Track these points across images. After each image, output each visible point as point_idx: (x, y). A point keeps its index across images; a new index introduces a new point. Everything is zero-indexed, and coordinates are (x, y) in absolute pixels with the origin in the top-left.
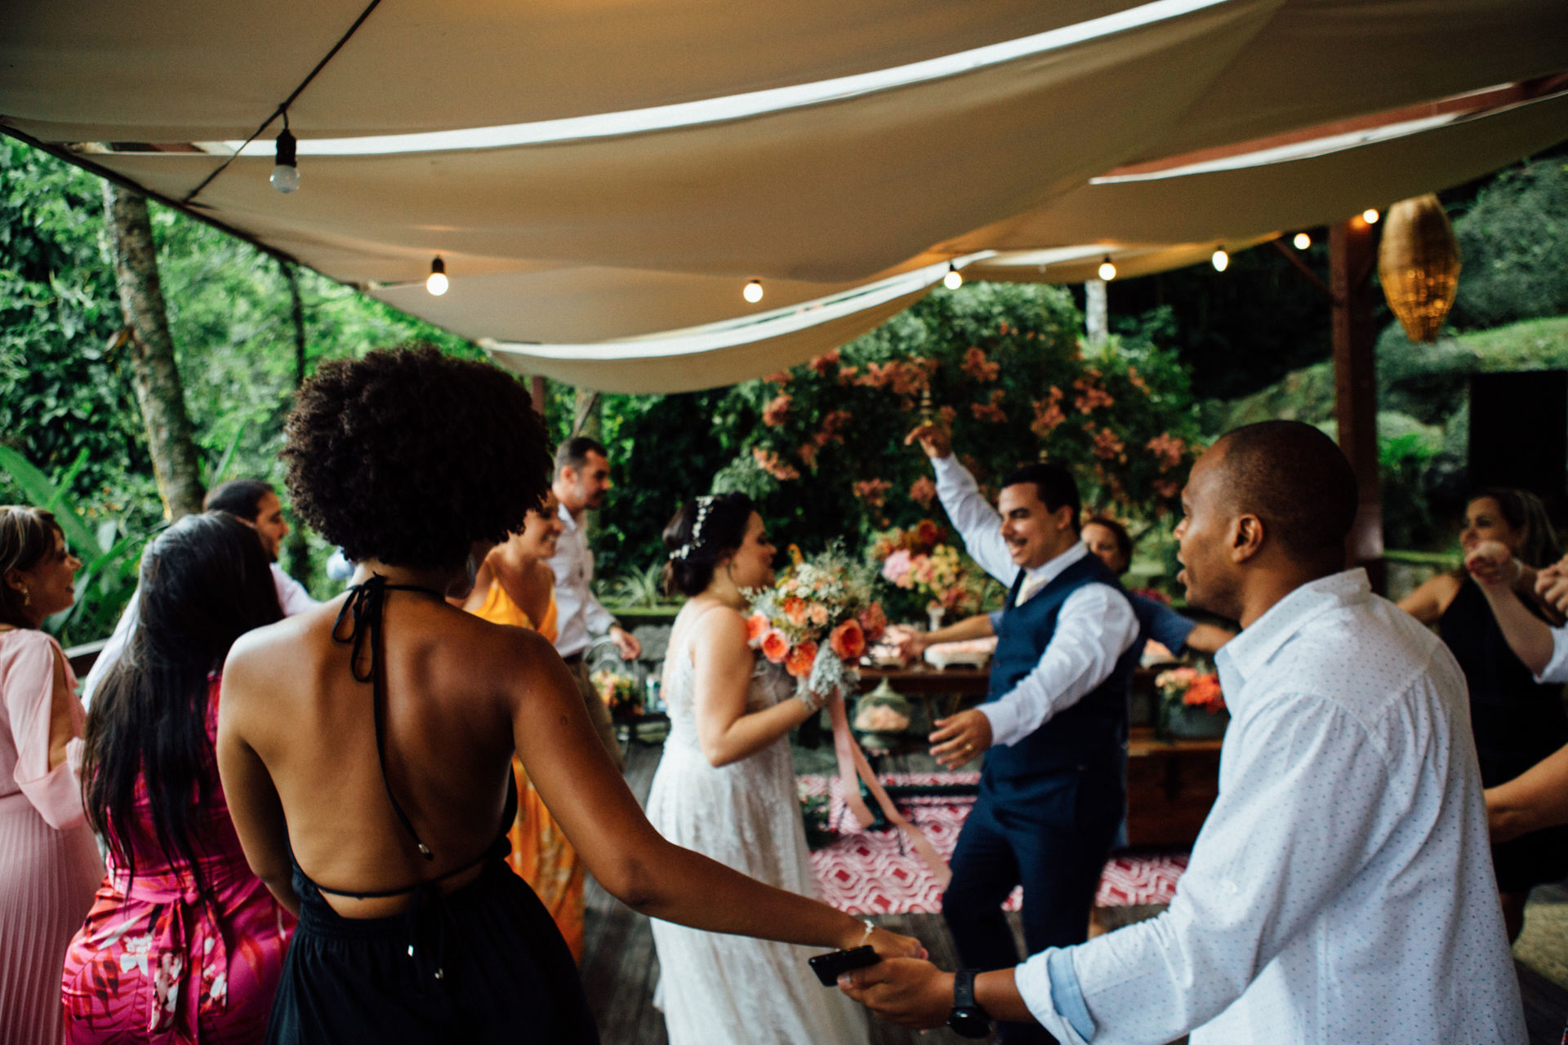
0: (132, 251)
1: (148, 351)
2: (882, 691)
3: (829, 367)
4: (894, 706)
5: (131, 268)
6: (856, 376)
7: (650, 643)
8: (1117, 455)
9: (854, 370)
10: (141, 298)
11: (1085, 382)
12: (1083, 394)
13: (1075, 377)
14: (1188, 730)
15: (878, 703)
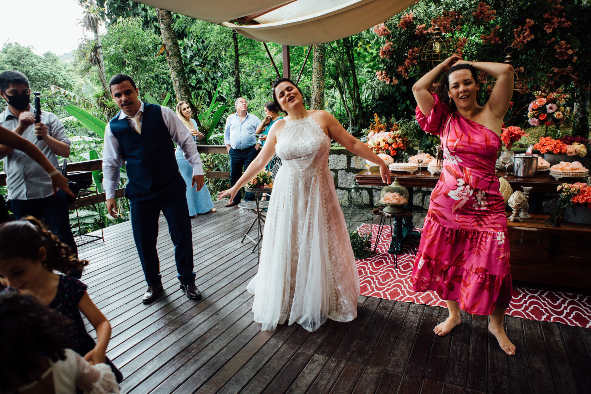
0: (162, 16)
1: (170, 53)
2: (394, 185)
3: (409, 25)
4: (401, 193)
5: (163, 22)
6: (426, 28)
7: (336, 162)
8: (571, 56)
9: (424, 25)
10: (166, 33)
11: (551, 14)
12: (549, 21)
13: (546, 12)
14: (573, 219)
15: (392, 191)
